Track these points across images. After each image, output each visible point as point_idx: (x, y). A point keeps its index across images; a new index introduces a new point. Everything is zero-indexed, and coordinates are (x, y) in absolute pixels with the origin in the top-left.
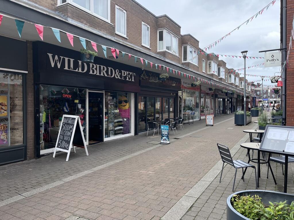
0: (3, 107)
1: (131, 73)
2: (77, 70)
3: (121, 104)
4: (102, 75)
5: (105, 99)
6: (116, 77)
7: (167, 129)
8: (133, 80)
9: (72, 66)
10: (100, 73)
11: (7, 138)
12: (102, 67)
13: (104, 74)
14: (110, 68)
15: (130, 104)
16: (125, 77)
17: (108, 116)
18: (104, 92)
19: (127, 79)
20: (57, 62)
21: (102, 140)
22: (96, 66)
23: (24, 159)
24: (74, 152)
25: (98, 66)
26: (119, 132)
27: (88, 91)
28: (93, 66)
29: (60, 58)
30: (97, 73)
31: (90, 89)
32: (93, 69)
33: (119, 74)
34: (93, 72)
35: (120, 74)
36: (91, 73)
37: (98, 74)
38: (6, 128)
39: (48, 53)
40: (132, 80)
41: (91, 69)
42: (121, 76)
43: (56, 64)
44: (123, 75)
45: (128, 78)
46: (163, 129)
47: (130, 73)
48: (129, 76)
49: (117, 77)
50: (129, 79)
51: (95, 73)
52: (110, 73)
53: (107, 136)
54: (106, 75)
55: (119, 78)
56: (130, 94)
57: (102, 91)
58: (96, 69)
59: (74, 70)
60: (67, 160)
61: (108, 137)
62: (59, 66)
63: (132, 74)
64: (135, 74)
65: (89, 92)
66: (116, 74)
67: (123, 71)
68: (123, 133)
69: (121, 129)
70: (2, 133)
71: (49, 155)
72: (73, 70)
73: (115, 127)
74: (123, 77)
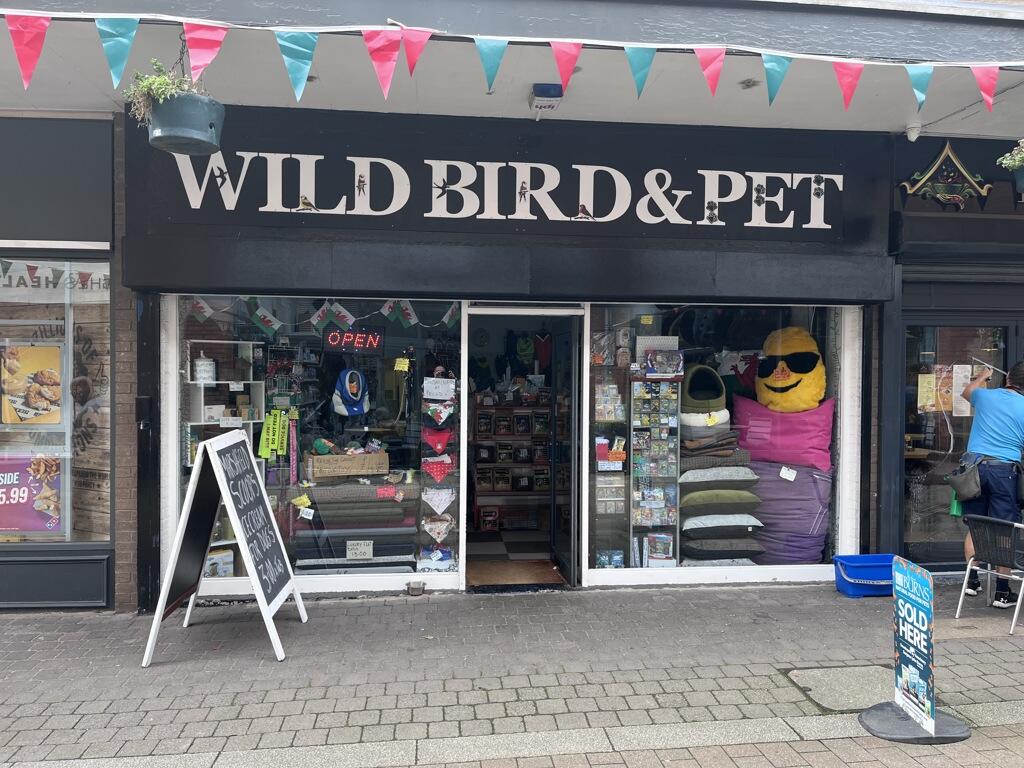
0: (45, 390)
1: (798, 177)
2: (340, 209)
4: (523, 212)
6: (646, 217)
7: (921, 608)
8: (817, 220)
9: (307, 188)
10: (507, 203)
11: (57, 509)
13: (535, 207)
14: (587, 174)
17: (627, 448)
20: (219, 180)
22: (480, 169)
23: (104, 604)
25: (491, 169)
26: (722, 545)
27: (467, 310)
28: (454, 175)
30: (481, 210)
31: (477, 298)
32: (452, 188)
33: (672, 199)
34: (455, 202)
35: (681, 194)
36: (439, 209)
37: (492, 212)
39: (171, 155)
40: (804, 215)
41: (436, 192)
42: (691, 208)
43: (213, 195)
44: (711, 196)
45: (759, 211)
47: (786, 177)
48: (779, 199)
49: (657, 213)
50: (773, 213)
51: (469, 208)
53: (617, 558)
54: (554, 213)
55: (675, 218)
56: (838, 314)
58: (478, 187)
59: (322, 211)
62: (230, 198)
63: (806, 183)
64: (839, 179)
65: (471, 317)
66: (646, 199)
67: (711, 178)
69: (739, 532)
70: (41, 487)
72: (314, 211)
73: (685, 514)
74: (707, 213)
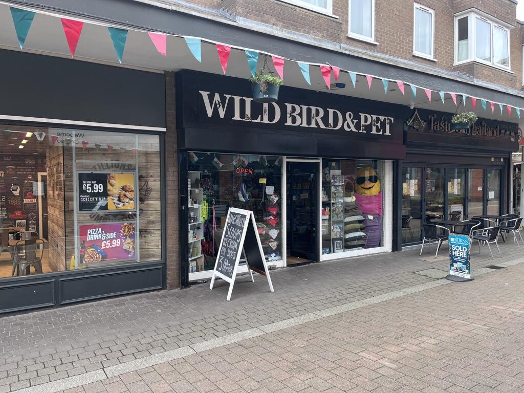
0: (127, 193)
1: (384, 117)
2: (258, 120)
3: (363, 186)
4: (313, 125)
5: (324, 174)
6: (346, 129)
7: (464, 246)
8: (388, 133)
9: (248, 112)
10: (309, 122)
11: (133, 248)
12: (313, 109)
13: (317, 124)
14: (331, 111)
15: (384, 184)
16: (369, 128)
17: (330, 211)
18: (320, 161)
19: (374, 131)
20: (218, 106)
21: (316, 258)
22: (301, 108)
23: (161, 288)
24: (252, 282)
25: (305, 108)
26: (356, 243)
27: (285, 160)
28: (294, 110)
29: (223, 99)
30: (302, 123)
31: (289, 156)
32: (293, 114)
33: (353, 122)
34: (294, 120)
35: (355, 121)
36: (289, 122)
37: (305, 125)
38: (132, 229)
39: (200, 91)
40: (384, 131)
41: (288, 116)
42: (358, 126)
43: (216, 111)
44: (363, 122)
45: (374, 128)
46: (454, 244)
47: (380, 117)
48: (379, 125)
49: (349, 127)
50: (378, 130)
51: (297, 124)
52: (331, 121)
53: (327, 250)
54: (322, 126)
55: (354, 130)
56: (383, 163)
57: (317, 159)
58: (300, 115)
59: (253, 121)
60: (229, 298)
61: (330, 252)
62: (222, 114)
63: (385, 119)
64: (392, 119)
65: (287, 162)
66: (346, 122)
67: (363, 115)
68: (364, 246)
69: (360, 238)
70: (126, 238)
71: (206, 282)
72: (250, 121)
73: (346, 232)
74: (362, 128)
